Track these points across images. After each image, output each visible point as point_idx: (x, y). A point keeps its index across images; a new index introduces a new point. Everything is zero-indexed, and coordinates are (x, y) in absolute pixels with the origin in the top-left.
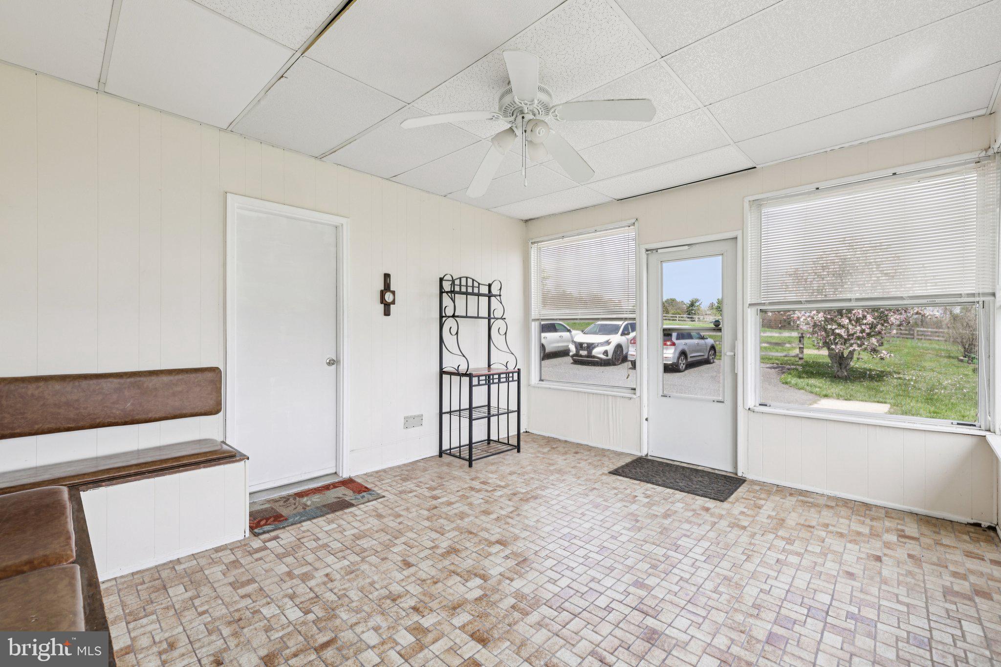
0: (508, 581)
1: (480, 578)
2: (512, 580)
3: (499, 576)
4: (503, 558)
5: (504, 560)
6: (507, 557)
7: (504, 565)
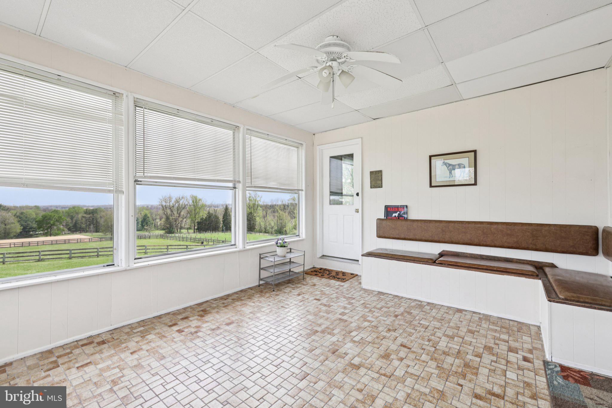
0: (340, 340)
1: (356, 341)
2: (338, 341)
3: (346, 342)
4: (348, 354)
5: (347, 352)
6: (346, 354)
7: (346, 349)
